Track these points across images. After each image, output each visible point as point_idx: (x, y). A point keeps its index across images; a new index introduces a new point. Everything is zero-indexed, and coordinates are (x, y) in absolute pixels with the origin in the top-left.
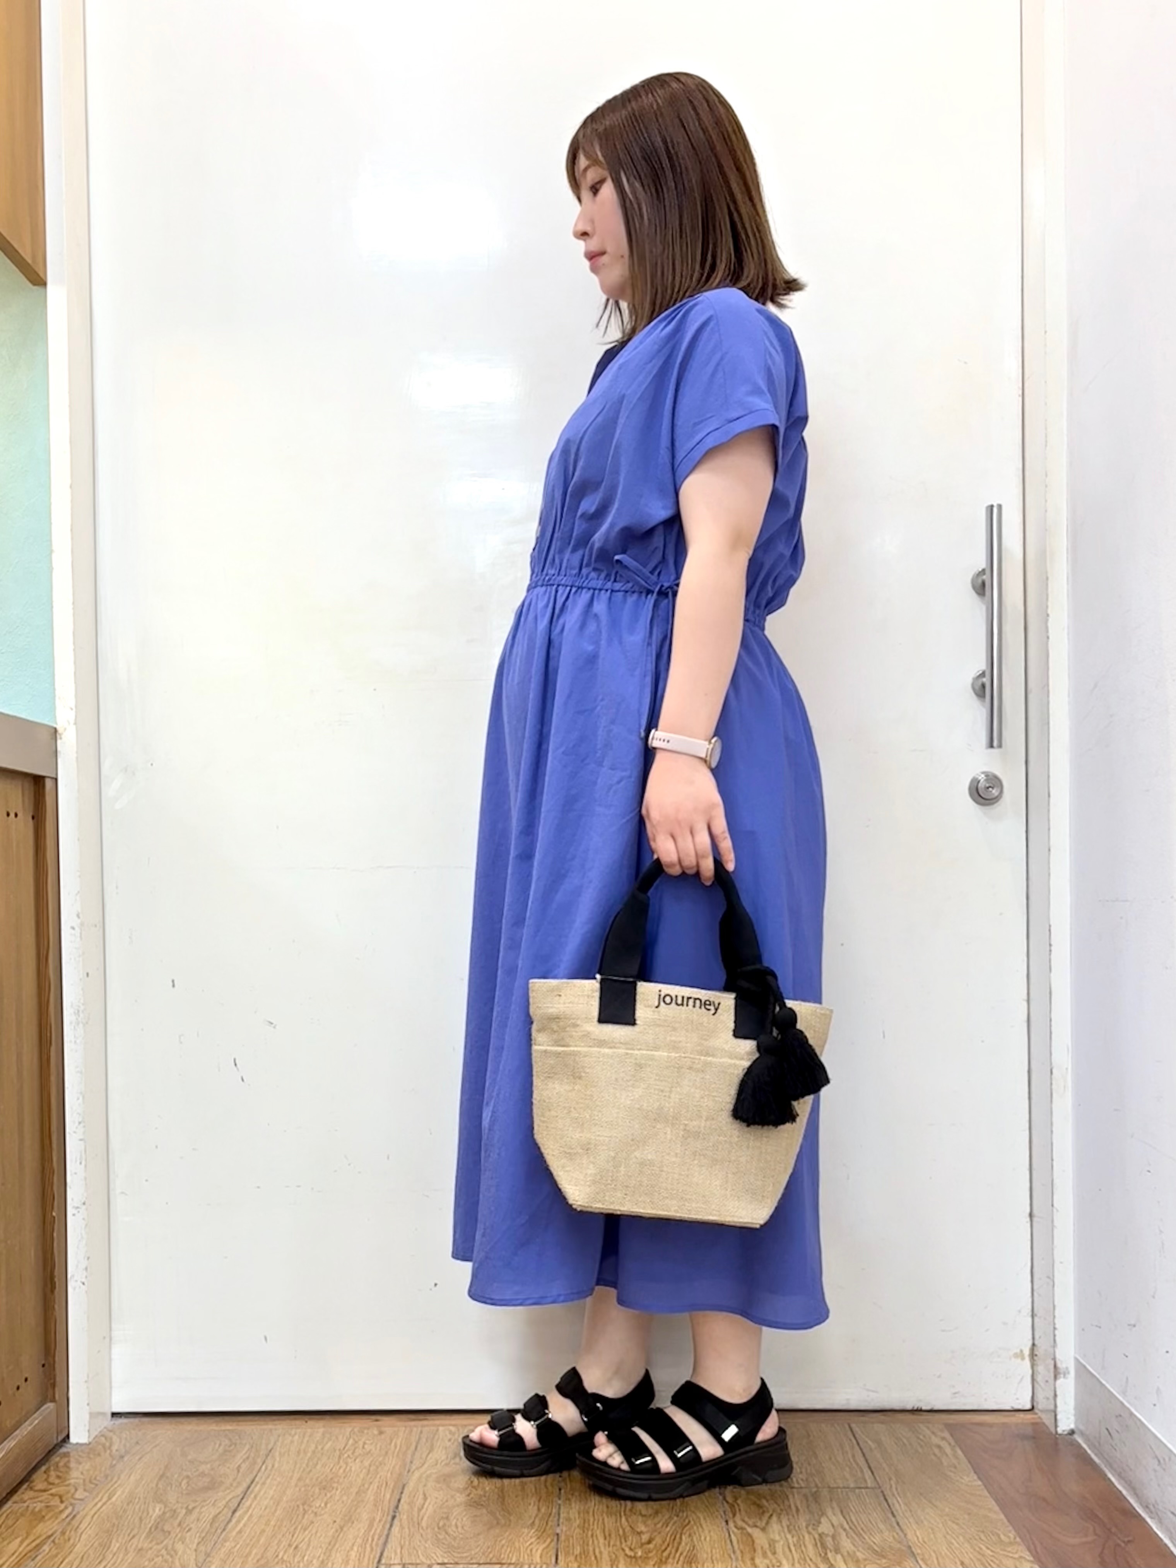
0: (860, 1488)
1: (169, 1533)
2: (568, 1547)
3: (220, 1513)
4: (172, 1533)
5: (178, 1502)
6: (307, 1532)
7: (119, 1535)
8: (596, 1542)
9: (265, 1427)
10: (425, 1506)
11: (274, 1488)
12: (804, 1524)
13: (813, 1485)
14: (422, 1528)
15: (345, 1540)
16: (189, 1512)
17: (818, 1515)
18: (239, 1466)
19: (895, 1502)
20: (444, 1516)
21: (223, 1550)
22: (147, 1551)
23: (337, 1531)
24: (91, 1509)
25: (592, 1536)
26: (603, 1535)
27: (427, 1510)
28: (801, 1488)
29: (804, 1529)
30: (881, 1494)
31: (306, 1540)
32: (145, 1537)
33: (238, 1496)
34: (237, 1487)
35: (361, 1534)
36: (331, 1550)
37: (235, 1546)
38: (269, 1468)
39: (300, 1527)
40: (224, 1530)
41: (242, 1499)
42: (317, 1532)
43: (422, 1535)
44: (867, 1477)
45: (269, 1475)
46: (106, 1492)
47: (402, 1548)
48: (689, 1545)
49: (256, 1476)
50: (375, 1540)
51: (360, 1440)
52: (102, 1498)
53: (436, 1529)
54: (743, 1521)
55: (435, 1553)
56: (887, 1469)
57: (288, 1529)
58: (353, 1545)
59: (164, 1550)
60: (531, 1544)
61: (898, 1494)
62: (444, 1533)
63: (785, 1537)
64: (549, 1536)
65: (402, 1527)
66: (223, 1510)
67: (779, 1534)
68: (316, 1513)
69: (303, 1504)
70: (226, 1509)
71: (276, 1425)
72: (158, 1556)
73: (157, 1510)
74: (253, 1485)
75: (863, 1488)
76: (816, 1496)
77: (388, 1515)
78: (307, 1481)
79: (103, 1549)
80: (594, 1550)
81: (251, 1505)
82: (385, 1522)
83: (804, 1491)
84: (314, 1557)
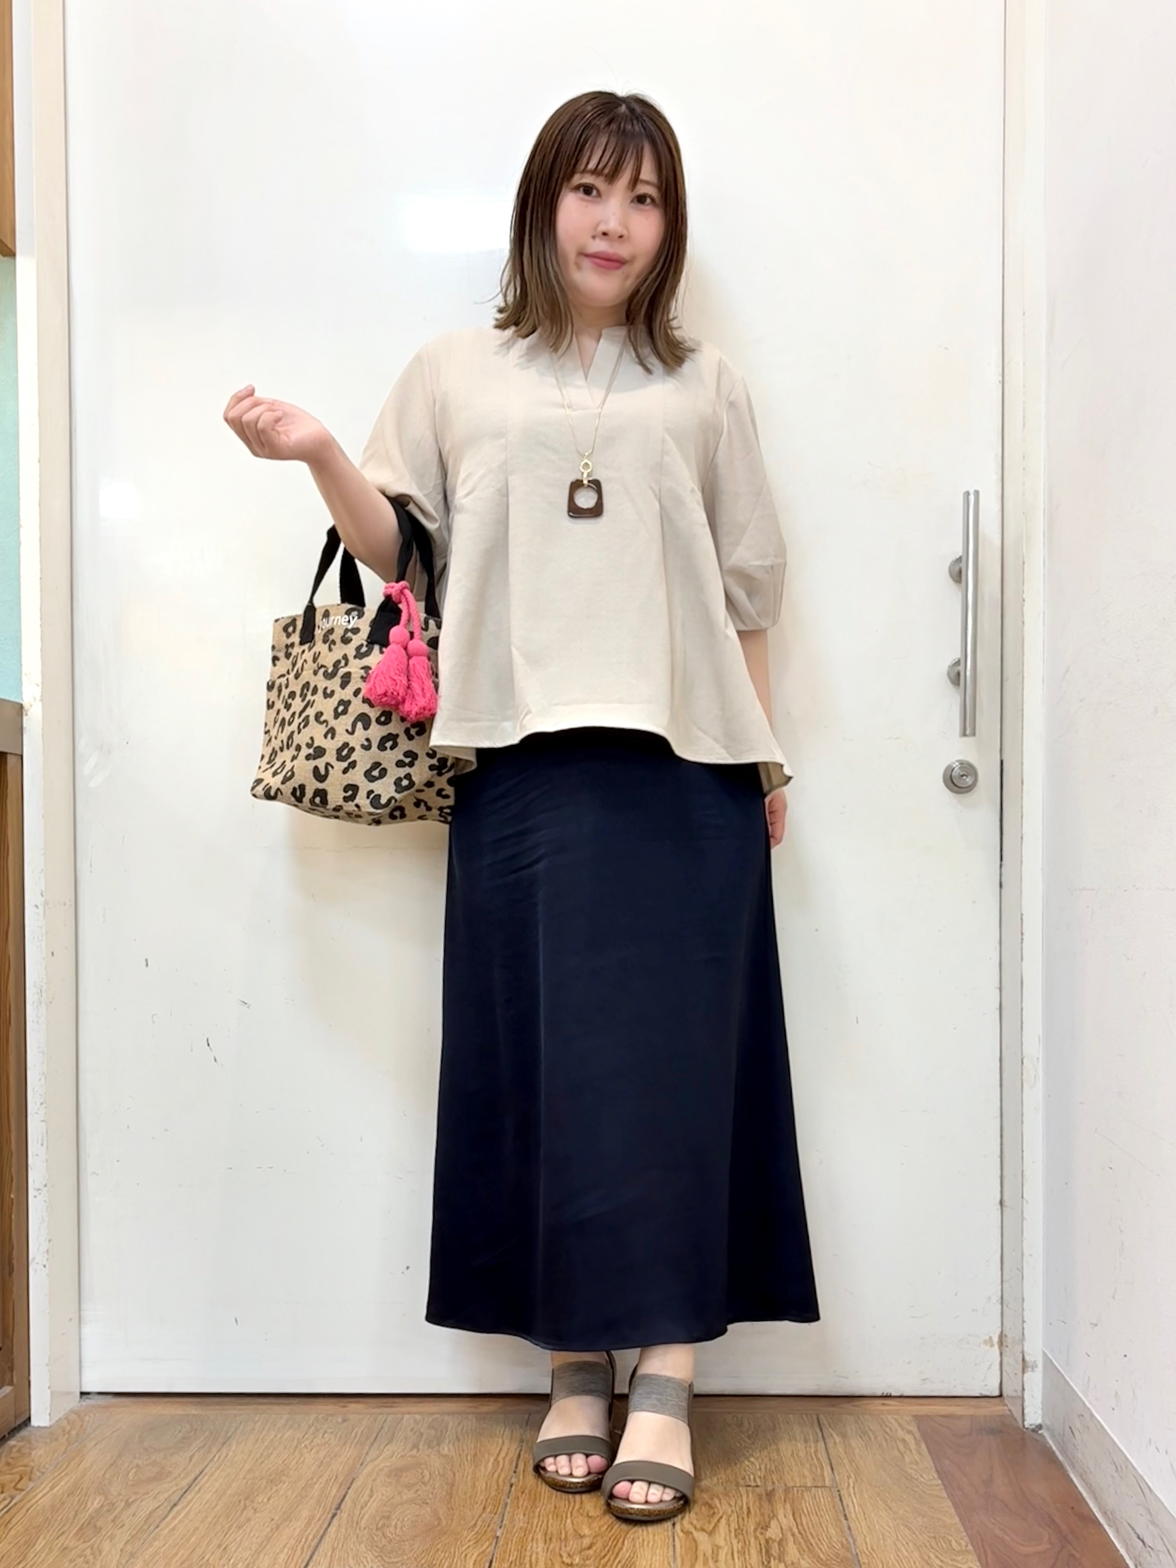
0: (816, 1487)
1: (101, 1529)
2: (504, 1552)
3: (158, 1508)
4: (102, 1531)
5: (120, 1494)
6: (241, 1531)
7: (48, 1531)
8: (535, 1545)
9: (229, 1412)
10: (369, 1503)
11: (221, 1481)
12: (752, 1529)
13: (771, 1484)
14: (360, 1529)
15: (278, 1540)
16: (128, 1505)
17: (769, 1516)
18: (193, 1456)
19: (851, 1505)
20: (386, 1514)
21: (151, 1549)
22: (72, 1550)
23: (272, 1531)
24: (29, 1501)
25: (532, 1541)
26: (544, 1539)
27: (369, 1508)
28: (757, 1486)
29: (752, 1533)
30: (837, 1493)
31: (238, 1539)
32: (74, 1534)
33: (182, 1488)
34: (184, 1478)
35: (296, 1534)
36: (259, 1553)
37: (164, 1545)
38: (222, 1457)
39: (235, 1525)
40: (157, 1527)
41: (185, 1492)
42: (251, 1530)
43: (357, 1537)
44: (826, 1474)
45: (221, 1465)
46: (50, 1482)
47: (333, 1551)
48: (630, 1551)
49: (206, 1467)
50: (308, 1541)
51: (321, 1428)
52: (44, 1488)
53: (374, 1531)
54: (692, 1523)
55: (366, 1558)
56: (847, 1467)
57: (222, 1527)
58: (284, 1547)
59: (89, 1549)
60: (469, 1547)
61: (855, 1493)
62: (381, 1534)
63: (731, 1543)
64: (488, 1539)
65: (339, 1526)
66: (163, 1504)
67: (725, 1540)
68: (256, 1510)
69: (246, 1499)
70: (166, 1504)
71: (240, 1410)
72: (80, 1557)
73: (95, 1503)
74: (201, 1477)
75: (820, 1487)
76: (770, 1495)
77: (328, 1513)
78: (257, 1473)
79: (27, 1548)
80: (531, 1556)
81: (193, 1498)
82: (325, 1519)
83: (758, 1490)
84: (241, 1558)
